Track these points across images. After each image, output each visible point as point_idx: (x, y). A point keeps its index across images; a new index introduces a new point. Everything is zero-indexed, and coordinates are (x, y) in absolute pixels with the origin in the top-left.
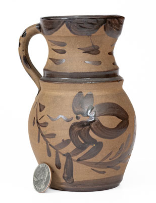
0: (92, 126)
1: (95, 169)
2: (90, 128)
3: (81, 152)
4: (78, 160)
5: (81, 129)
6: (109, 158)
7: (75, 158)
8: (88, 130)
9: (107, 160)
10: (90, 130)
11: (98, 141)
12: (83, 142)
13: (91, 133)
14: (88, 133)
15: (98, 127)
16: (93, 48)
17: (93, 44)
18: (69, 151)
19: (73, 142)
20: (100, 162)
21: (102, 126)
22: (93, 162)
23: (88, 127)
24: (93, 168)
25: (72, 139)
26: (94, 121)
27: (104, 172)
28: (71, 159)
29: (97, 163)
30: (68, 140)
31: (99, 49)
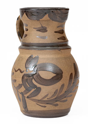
0: (34, 76)
1: (38, 104)
2: (33, 78)
3: (28, 92)
4: (28, 97)
5: (28, 78)
6: (46, 98)
7: (26, 96)
8: (32, 79)
9: (46, 99)
10: (33, 79)
11: (38, 87)
12: (29, 86)
13: (33, 81)
14: (32, 81)
15: (38, 78)
16: (42, 28)
17: (42, 26)
18: (23, 91)
19: (24, 86)
20: (40, 100)
21: (41, 77)
22: (37, 100)
23: (32, 77)
24: (37, 103)
25: (23, 84)
26: (36, 74)
27: (45, 107)
28: (24, 96)
29: (39, 101)
30: (21, 84)
31: (47, 29)
